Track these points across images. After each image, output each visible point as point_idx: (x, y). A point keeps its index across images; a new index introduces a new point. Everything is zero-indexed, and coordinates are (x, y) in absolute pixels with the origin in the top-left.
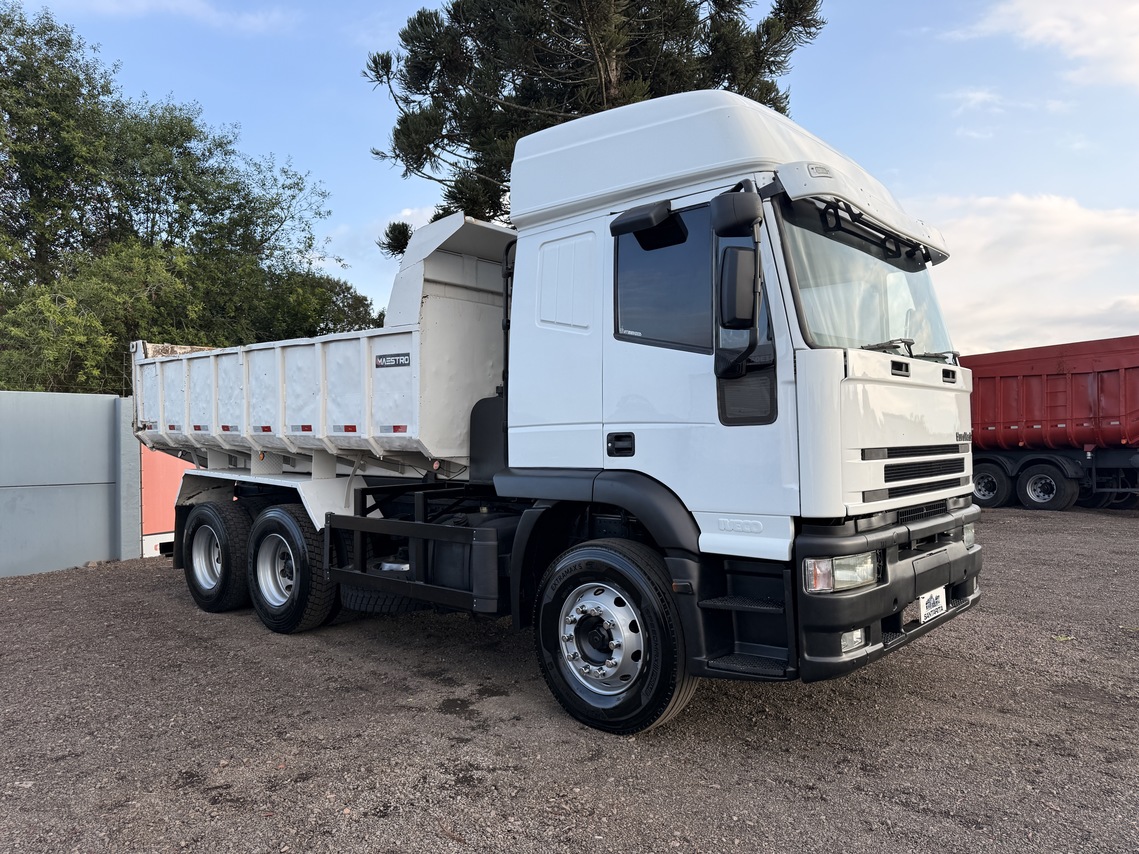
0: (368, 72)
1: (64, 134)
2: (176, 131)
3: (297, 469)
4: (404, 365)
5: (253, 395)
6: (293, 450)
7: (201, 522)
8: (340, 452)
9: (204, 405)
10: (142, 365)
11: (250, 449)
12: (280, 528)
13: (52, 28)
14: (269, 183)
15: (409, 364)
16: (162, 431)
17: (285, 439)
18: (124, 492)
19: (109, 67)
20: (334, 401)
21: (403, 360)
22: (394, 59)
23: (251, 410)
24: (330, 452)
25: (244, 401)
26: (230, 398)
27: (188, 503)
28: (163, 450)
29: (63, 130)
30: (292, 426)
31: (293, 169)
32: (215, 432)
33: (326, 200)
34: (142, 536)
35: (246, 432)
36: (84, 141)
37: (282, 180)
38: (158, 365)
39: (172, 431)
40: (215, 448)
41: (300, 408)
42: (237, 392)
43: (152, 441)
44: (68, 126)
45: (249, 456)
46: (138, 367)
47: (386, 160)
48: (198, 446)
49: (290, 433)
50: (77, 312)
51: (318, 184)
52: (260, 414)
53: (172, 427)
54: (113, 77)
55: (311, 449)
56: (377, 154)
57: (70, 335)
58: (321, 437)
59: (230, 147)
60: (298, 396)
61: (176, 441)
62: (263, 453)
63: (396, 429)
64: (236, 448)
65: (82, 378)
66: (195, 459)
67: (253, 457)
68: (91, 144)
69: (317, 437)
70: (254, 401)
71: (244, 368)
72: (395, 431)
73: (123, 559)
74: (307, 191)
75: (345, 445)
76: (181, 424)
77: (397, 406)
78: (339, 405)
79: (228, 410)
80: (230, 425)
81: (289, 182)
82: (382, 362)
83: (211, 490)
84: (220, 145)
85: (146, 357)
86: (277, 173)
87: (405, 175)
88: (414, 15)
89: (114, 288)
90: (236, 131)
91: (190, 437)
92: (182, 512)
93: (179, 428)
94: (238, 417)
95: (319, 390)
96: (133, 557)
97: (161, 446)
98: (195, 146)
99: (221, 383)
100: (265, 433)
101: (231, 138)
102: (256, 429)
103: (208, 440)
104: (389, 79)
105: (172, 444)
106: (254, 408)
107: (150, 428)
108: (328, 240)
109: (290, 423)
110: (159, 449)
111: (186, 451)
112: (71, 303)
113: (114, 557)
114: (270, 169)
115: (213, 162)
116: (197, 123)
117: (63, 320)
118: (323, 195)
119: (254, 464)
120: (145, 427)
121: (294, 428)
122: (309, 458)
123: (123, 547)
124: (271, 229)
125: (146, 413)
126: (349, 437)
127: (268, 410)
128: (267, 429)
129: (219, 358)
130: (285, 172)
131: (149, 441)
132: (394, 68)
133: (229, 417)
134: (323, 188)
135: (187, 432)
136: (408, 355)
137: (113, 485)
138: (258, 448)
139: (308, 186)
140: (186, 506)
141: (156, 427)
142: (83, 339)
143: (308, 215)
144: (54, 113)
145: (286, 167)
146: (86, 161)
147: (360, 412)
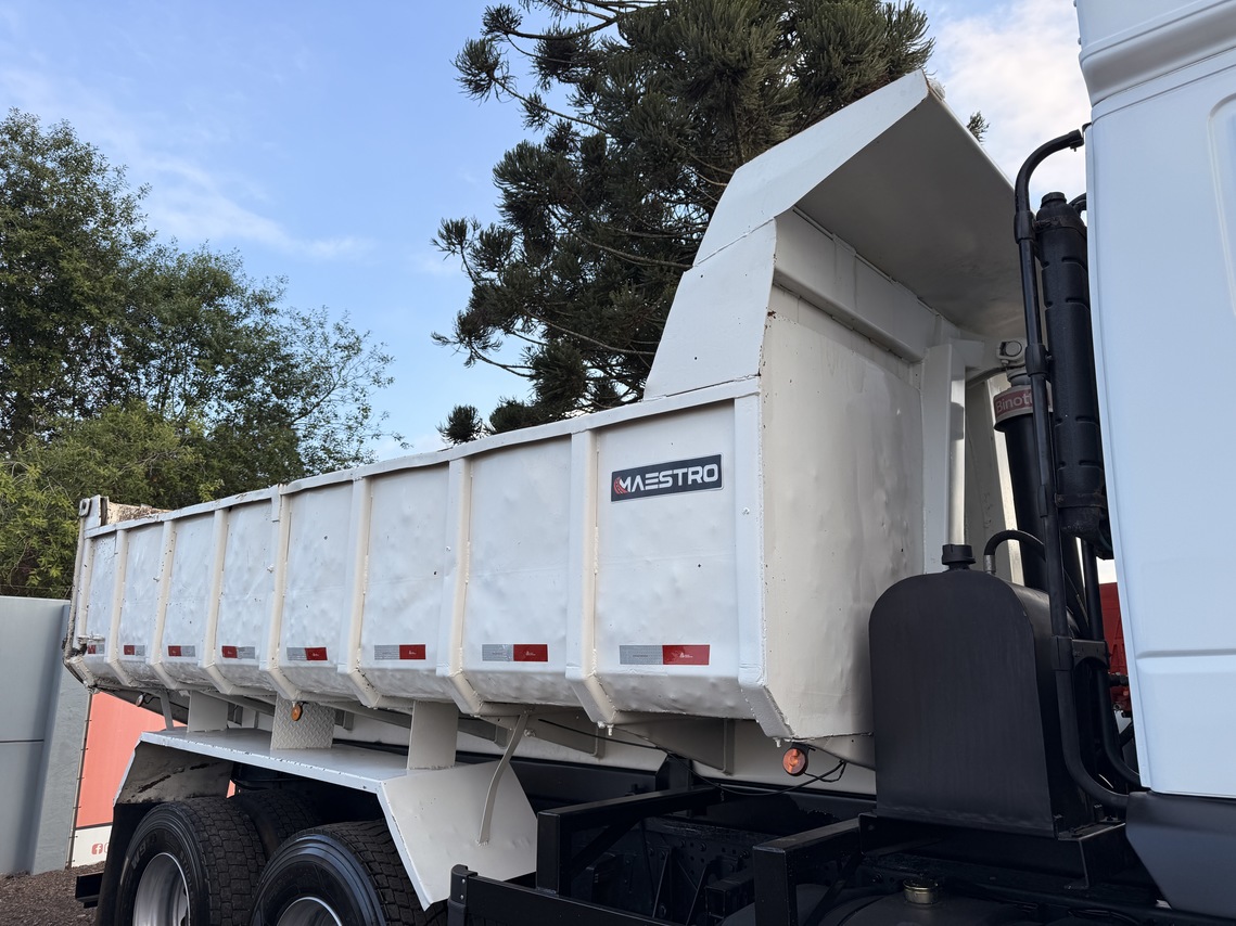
0: (439, 240)
1: (63, 263)
2: (209, 282)
3: (357, 735)
4: (704, 486)
5: (294, 582)
6: (371, 701)
7: (158, 843)
8: (487, 710)
9: (193, 607)
10: (95, 539)
11: (274, 695)
12: (330, 887)
13: (69, 143)
14: (318, 339)
15: (718, 484)
16: (111, 656)
17: (358, 678)
18: (53, 757)
19: (134, 191)
20: (487, 585)
21: (700, 475)
22: (470, 227)
23: (286, 614)
24: (464, 709)
25: (274, 598)
26: (245, 590)
27: (141, 797)
28: (112, 692)
29: (64, 258)
30: (377, 648)
31: (350, 327)
32: (208, 659)
33: (388, 366)
34: (75, 829)
35: (270, 660)
36: (87, 274)
37: (334, 338)
38: (120, 534)
39: (130, 657)
40: (204, 690)
41: (401, 607)
42: (261, 576)
43: (94, 675)
44: (70, 255)
45: (270, 709)
46: (88, 542)
47: (449, 345)
48: (173, 687)
49: (371, 662)
50: (40, 485)
51: (379, 346)
52: (305, 622)
53: (129, 650)
54: (138, 202)
55: (410, 700)
56: (439, 339)
57: (24, 516)
58: (450, 672)
59: (272, 306)
60: (397, 579)
61: (135, 676)
62: (301, 704)
63: (671, 653)
64: (245, 693)
65: (35, 581)
66: (166, 707)
67: (277, 710)
68: (98, 279)
69: (439, 672)
70: (295, 594)
71: (281, 527)
72: (666, 661)
73: (36, 871)
74: (363, 356)
75: (508, 694)
76: (145, 642)
77: (678, 593)
78: (501, 595)
79: (239, 614)
80: (239, 645)
81: (343, 342)
82: (627, 486)
83: (188, 772)
84: (260, 300)
85: (104, 523)
86: (329, 329)
87: (468, 363)
88: (512, 147)
89: (98, 454)
90: (282, 286)
91: (159, 670)
92: (127, 818)
93: (142, 651)
94: (257, 629)
95: (453, 563)
96: (55, 868)
97: (108, 684)
98: (230, 304)
99: (230, 561)
100: (312, 663)
101: (274, 294)
102: (292, 653)
103: (192, 676)
104: (462, 248)
105: (126, 682)
106: (293, 609)
107: (93, 650)
108: (386, 415)
109: (372, 640)
110: (105, 690)
111: (150, 694)
112: (33, 472)
113: (22, 869)
114: (321, 325)
115: (249, 322)
116: (236, 276)
117: (18, 495)
118: (384, 359)
119: (279, 726)
120: (84, 649)
121: (382, 652)
122: (403, 720)
123: (38, 850)
124: (314, 400)
125: (89, 623)
126: (525, 676)
127: (323, 612)
128: (318, 654)
129: (233, 513)
130: (339, 329)
131: (89, 676)
132: (469, 236)
133: (239, 630)
134: (385, 352)
135: (155, 658)
136: (717, 459)
137: (39, 743)
138: (292, 695)
139: (366, 347)
140: (136, 805)
141: (102, 649)
142: (42, 523)
143: (362, 382)
144: (54, 239)
145: (342, 324)
146: (88, 299)
147: (564, 611)
